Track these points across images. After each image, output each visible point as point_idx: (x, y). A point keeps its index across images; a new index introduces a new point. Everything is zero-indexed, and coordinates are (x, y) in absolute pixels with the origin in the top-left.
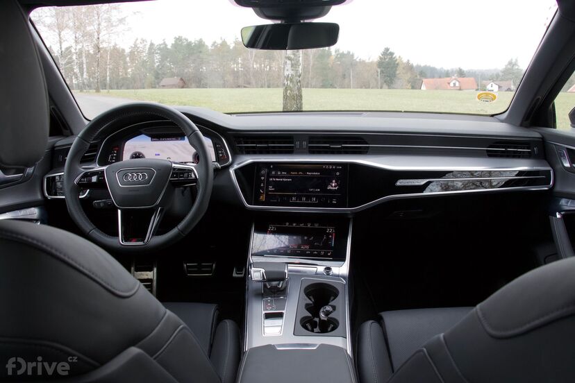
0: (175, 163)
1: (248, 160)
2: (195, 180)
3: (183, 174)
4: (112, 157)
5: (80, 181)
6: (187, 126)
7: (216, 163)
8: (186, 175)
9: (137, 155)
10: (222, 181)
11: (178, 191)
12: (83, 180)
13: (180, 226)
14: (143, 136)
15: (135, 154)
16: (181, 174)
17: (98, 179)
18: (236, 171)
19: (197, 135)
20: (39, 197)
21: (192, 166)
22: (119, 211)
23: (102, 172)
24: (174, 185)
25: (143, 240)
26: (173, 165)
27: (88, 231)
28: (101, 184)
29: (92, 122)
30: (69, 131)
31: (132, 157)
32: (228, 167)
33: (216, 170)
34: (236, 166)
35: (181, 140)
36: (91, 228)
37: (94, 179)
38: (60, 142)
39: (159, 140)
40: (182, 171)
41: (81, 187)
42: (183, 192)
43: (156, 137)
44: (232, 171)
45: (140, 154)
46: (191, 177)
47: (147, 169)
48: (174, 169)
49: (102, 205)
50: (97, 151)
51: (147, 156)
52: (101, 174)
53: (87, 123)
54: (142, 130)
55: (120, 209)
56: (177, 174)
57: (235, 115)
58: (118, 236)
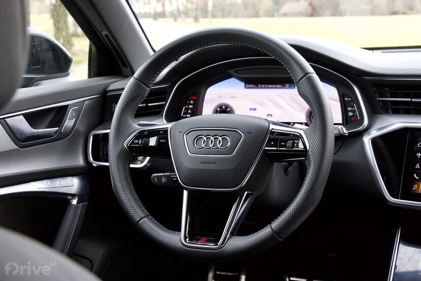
0: (274, 123)
1: (395, 123)
2: (304, 153)
3: (286, 142)
4: (187, 109)
5: (133, 143)
6: (295, 66)
7: (340, 127)
8: (290, 143)
9: (224, 109)
10: (349, 155)
11: (277, 168)
12: (136, 141)
13: (276, 224)
14: (233, 80)
15: (221, 107)
16: (282, 141)
17: (158, 141)
18: (374, 141)
19: (310, 81)
20: (81, 162)
21: (300, 130)
22: (185, 193)
23: (165, 131)
24: (270, 158)
25: (216, 242)
26: (272, 127)
27: (138, 219)
28: (162, 151)
29: (157, 54)
30: (128, 69)
31: (216, 112)
32: (361, 134)
33: (339, 138)
34: (374, 133)
35: (290, 87)
36: (142, 215)
37: (153, 141)
38: (115, 84)
39: (257, 87)
40: (285, 137)
41: (133, 152)
42: (286, 170)
43: (252, 82)
44: (367, 140)
45: (227, 106)
46: (297, 146)
47: (230, 130)
48: (272, 133)
49: (164, 180)
50: (165, 100)
51: (238, 111)
52: (162, 134)
53: (152, 53)
54: (232, 71)
55: (186, 189)
56: (275, 140)
57: (379, 51)
58: (180, 230)
